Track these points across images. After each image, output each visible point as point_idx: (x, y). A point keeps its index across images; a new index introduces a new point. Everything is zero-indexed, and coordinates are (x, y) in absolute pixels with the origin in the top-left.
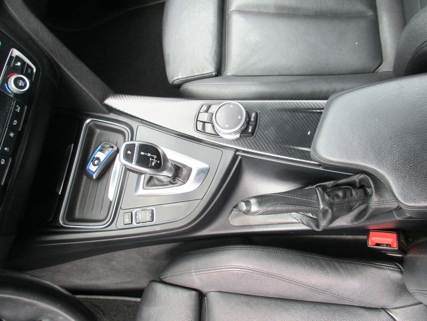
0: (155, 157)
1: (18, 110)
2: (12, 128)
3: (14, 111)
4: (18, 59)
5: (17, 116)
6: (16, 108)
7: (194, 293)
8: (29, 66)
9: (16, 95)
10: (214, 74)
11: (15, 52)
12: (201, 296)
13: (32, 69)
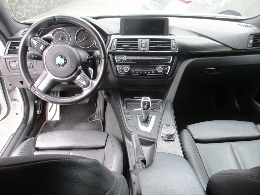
0: (147, 107)
1: (153, 72)
2: (147, 72)
3: (152, 71)
4: (168, 68)
5: (151, 73)
6: (153, 71)
7: (104, 145)
8: (167, 72)
9: (157, 70)
10: (195, 139)
11: (169, 67)
12: (103, 147)
13: (167, 73)
